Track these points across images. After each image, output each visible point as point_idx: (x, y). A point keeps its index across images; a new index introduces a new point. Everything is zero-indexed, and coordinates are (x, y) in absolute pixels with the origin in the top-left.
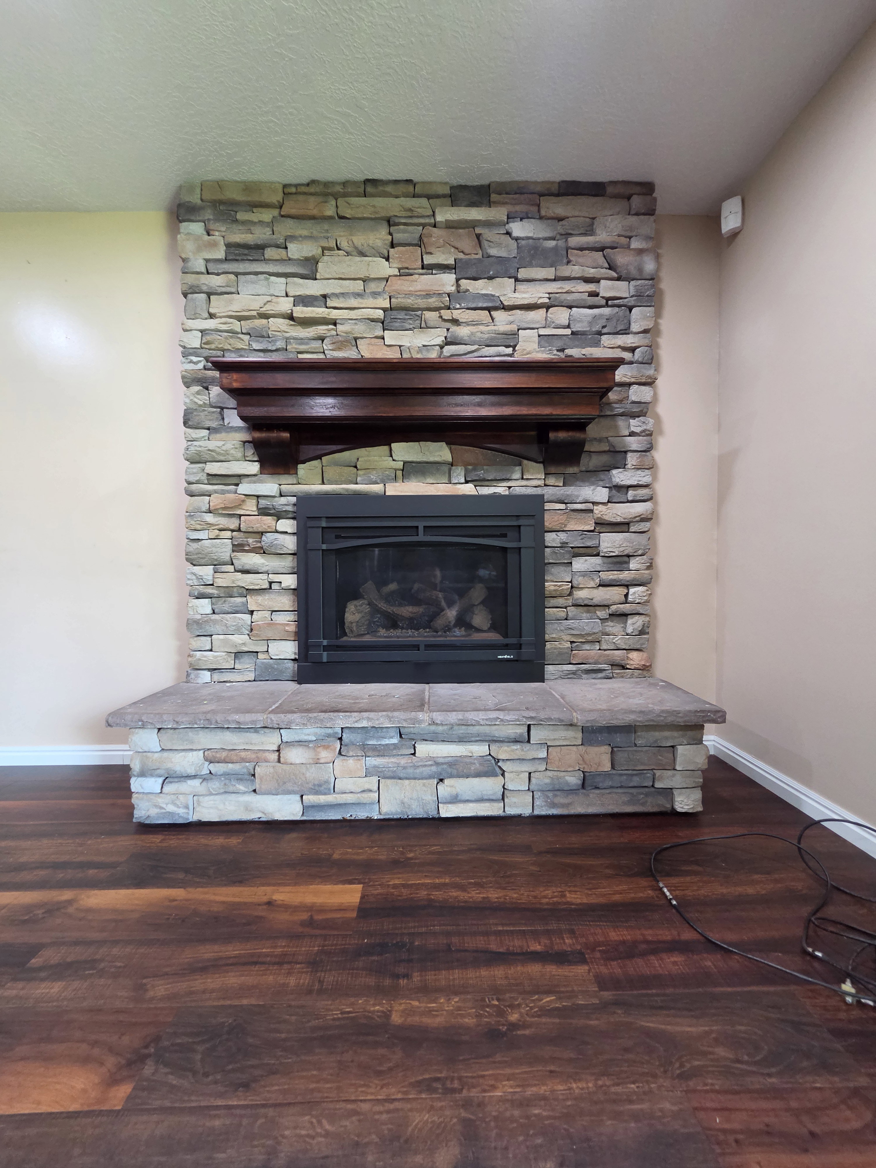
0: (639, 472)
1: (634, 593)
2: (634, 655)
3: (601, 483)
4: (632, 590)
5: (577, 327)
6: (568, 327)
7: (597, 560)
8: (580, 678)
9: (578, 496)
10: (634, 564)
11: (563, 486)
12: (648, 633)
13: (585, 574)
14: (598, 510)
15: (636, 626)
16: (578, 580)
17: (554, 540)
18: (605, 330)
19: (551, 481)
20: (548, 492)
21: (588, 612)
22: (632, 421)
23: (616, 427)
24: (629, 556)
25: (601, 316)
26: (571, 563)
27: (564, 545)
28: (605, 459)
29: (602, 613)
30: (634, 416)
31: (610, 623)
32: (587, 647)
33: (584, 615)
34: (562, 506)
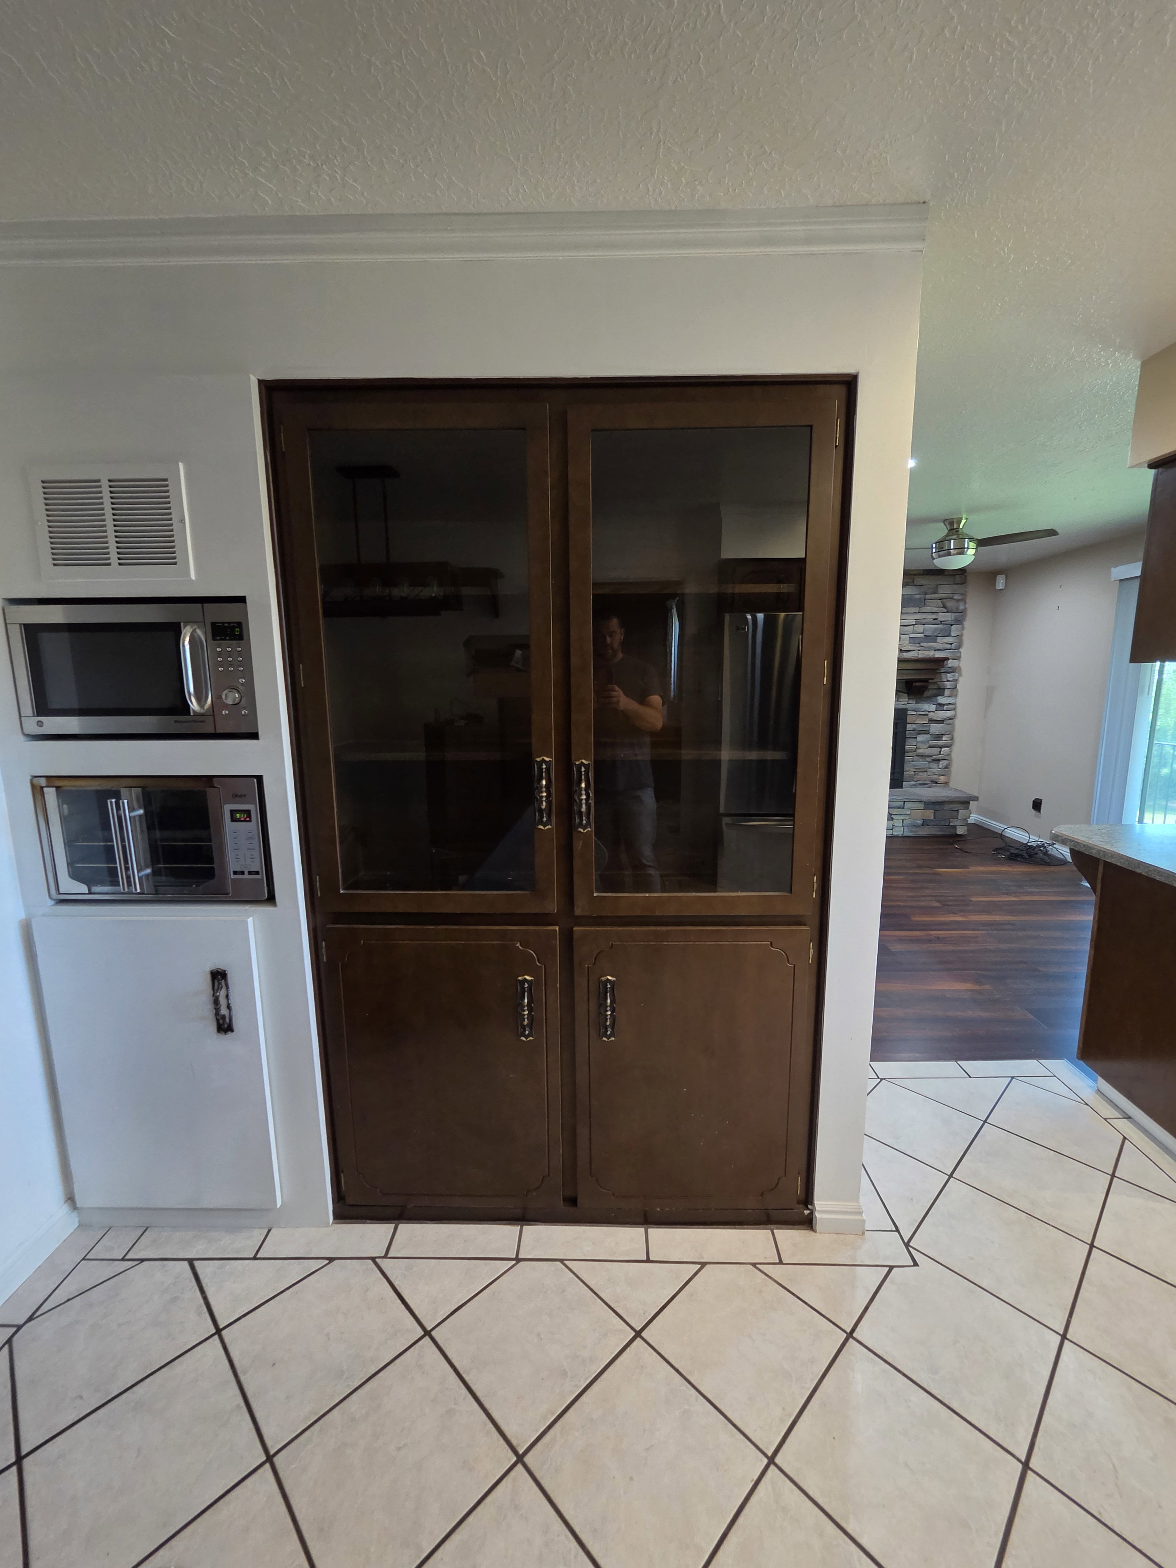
0: (950, 698)
1: (944, 750)
2: (942, 777)
3: (932, 703)
4: (943, 749)
5: (927, 634)
6: (923, 633)
7: (928, 736)
8: (917, 787)
9: (922, 709)
10: (944, 738)
11: (916, 703)
12: (948, 768)
13: (922, 742)
14: (931, 715)
15: (943, 765)
16: (920, 745)
17: (910, 728)
18: (939, 635)
19: (911, 702)
20: (909, 707)
21: (922, 758)
22: (948, 675)
23: (941, 678)
24: (942, 734)
25: (938, 628)
26: (916, 738)
27: (914, 730)
28: (935, 692)
29: (929, 759)
30: (949, 673)
31: (932, 763)
32: (921, 774)
33: (921, 760)
34: (915, 713)
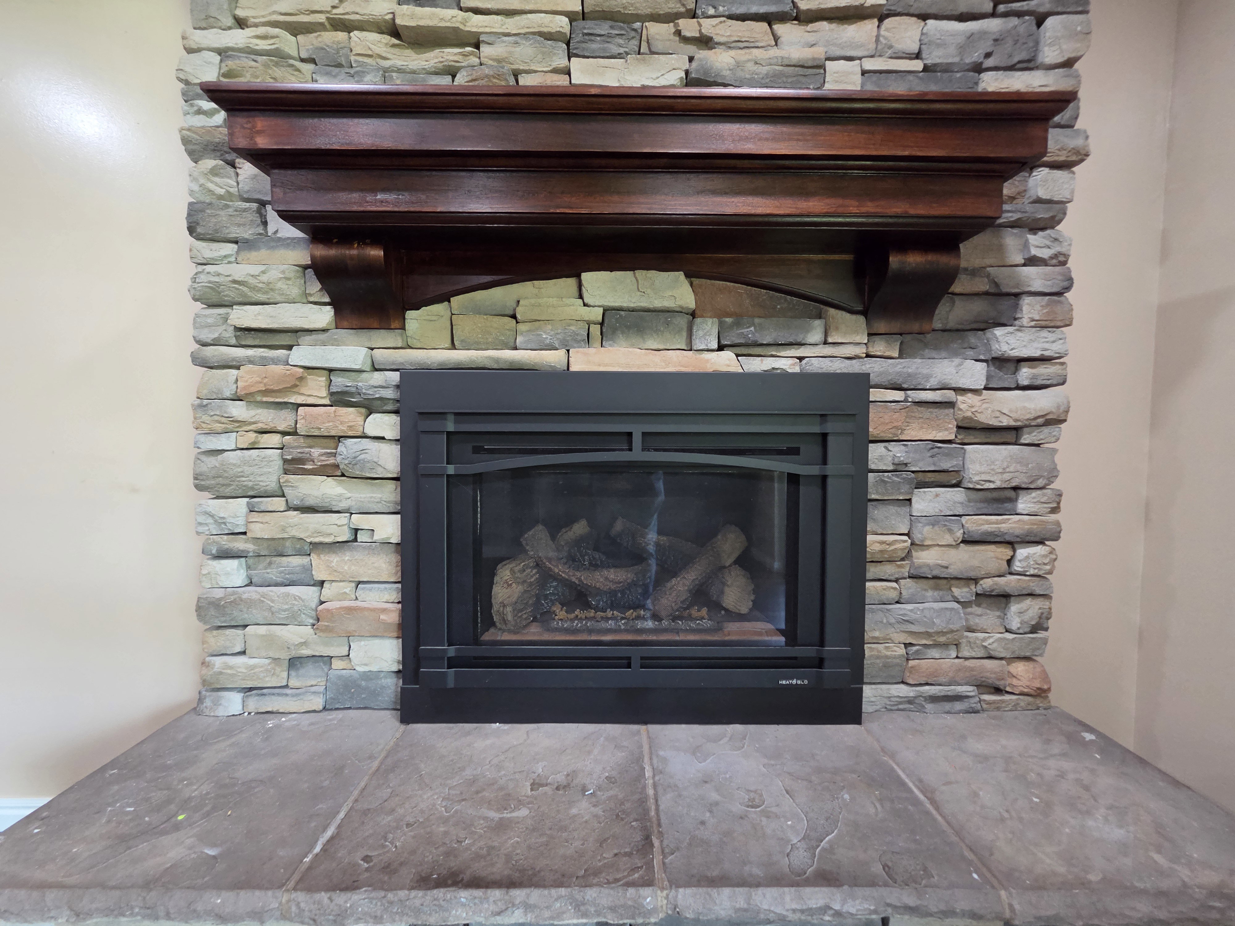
0: (1045, 333)
1: (1027, 557)
2: (1019, 668)
3: (970, 353)
4: (1022, 552)
5: (933, 57)
6: (918, 56)
7: (956, 495)
8: (921, 709)
9: (928, 377)
10: (1024, 503)
11: (901, 356)
12: (1046, 629)
13: (934, 520)
14: (965, 403)
15: (1026, 617)
16: (924, 532)
17: (881, 458)
18: (989, 63)
19: (879, 347)
20: (874, 367)
21: (936, 588)
22: (1033, 239)
23: (1000, 249)
24: (1016, 489)
25: (983, 34)
26: (910, 500)
27: (899, 468)
28: (978, 307)
29: (962, 592)
30: (1036, 227)
31: (975, 609)
32: (935, 653)
33: (930, 593)
34: (898, 395)
